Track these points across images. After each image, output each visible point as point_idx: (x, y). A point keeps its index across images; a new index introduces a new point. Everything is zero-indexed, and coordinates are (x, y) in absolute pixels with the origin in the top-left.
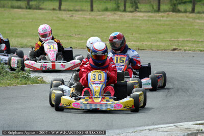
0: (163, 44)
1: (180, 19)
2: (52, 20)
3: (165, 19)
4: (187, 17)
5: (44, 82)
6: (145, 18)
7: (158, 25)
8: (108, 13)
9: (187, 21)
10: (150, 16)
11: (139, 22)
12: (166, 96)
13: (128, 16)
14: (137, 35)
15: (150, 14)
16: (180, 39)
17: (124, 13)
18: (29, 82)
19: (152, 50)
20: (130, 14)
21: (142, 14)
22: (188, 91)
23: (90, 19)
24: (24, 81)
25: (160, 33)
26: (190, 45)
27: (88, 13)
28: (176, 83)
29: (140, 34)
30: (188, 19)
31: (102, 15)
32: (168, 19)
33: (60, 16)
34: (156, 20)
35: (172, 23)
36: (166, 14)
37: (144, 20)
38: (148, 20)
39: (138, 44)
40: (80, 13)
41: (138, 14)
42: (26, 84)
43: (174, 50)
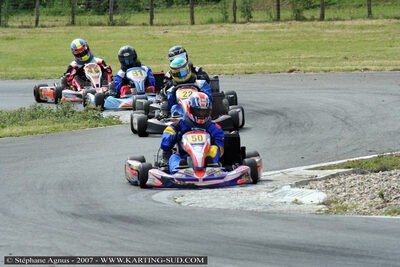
0: (279, 64)
1: (305, 29)
2: (141, 38)
3: (285, 30)
4: (314, 26)
5: (120, 123)
6: (260, 30)
7: (276, 38)
8: (213, 26)
9: (313, 31)
10: (266, 28)
11: (251, 36)
12: (275, 132)
13: (238, 29)
14: (249, 54)
15: (267, 24)
16: (303, 56)
17: (233, 25)
18: (101, 124)
19: (264, 73)
20: (242, 25)
21: (256, 25)
22: (303, 125)
23: (189, 35)
24: (94, 122)
25: (278, 50)
26: (314, 63)
27: (186, 27)
28: (290, 116)
29: (253, 52)
30: (315, 29)
31: (206, 28)
32: (290, 30)
33: (150, 32)
34: (274, 33)
35: (294, 35)
36: (286, 24)
37: (259, 33)
38: (263, 33)
39: (248, 65)
40: (177, 27)
41: (252, 25)
42: (96, 126)
43: (291, 71)
